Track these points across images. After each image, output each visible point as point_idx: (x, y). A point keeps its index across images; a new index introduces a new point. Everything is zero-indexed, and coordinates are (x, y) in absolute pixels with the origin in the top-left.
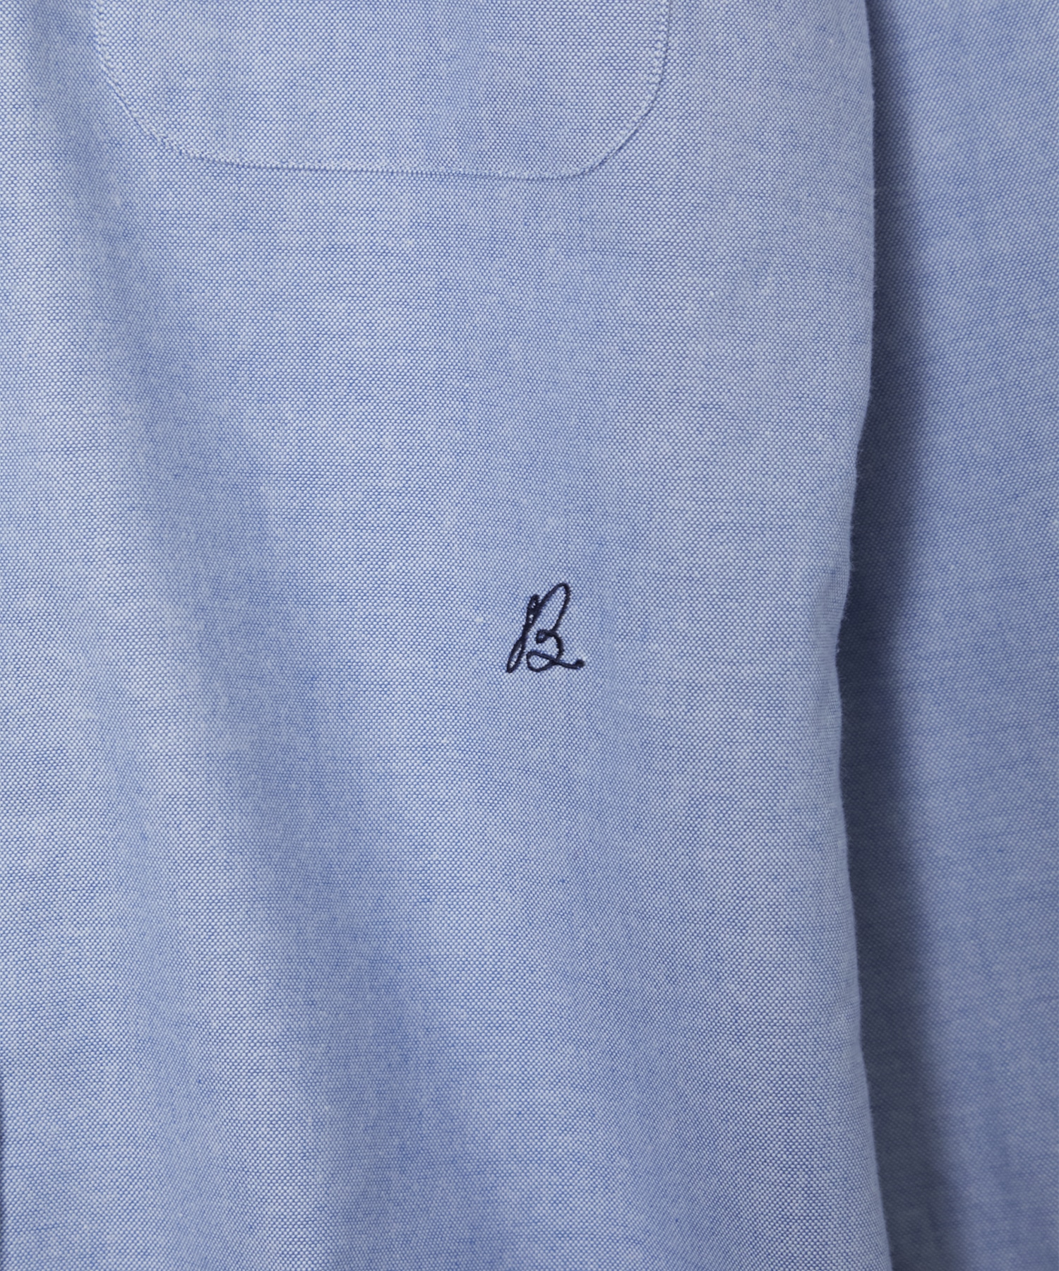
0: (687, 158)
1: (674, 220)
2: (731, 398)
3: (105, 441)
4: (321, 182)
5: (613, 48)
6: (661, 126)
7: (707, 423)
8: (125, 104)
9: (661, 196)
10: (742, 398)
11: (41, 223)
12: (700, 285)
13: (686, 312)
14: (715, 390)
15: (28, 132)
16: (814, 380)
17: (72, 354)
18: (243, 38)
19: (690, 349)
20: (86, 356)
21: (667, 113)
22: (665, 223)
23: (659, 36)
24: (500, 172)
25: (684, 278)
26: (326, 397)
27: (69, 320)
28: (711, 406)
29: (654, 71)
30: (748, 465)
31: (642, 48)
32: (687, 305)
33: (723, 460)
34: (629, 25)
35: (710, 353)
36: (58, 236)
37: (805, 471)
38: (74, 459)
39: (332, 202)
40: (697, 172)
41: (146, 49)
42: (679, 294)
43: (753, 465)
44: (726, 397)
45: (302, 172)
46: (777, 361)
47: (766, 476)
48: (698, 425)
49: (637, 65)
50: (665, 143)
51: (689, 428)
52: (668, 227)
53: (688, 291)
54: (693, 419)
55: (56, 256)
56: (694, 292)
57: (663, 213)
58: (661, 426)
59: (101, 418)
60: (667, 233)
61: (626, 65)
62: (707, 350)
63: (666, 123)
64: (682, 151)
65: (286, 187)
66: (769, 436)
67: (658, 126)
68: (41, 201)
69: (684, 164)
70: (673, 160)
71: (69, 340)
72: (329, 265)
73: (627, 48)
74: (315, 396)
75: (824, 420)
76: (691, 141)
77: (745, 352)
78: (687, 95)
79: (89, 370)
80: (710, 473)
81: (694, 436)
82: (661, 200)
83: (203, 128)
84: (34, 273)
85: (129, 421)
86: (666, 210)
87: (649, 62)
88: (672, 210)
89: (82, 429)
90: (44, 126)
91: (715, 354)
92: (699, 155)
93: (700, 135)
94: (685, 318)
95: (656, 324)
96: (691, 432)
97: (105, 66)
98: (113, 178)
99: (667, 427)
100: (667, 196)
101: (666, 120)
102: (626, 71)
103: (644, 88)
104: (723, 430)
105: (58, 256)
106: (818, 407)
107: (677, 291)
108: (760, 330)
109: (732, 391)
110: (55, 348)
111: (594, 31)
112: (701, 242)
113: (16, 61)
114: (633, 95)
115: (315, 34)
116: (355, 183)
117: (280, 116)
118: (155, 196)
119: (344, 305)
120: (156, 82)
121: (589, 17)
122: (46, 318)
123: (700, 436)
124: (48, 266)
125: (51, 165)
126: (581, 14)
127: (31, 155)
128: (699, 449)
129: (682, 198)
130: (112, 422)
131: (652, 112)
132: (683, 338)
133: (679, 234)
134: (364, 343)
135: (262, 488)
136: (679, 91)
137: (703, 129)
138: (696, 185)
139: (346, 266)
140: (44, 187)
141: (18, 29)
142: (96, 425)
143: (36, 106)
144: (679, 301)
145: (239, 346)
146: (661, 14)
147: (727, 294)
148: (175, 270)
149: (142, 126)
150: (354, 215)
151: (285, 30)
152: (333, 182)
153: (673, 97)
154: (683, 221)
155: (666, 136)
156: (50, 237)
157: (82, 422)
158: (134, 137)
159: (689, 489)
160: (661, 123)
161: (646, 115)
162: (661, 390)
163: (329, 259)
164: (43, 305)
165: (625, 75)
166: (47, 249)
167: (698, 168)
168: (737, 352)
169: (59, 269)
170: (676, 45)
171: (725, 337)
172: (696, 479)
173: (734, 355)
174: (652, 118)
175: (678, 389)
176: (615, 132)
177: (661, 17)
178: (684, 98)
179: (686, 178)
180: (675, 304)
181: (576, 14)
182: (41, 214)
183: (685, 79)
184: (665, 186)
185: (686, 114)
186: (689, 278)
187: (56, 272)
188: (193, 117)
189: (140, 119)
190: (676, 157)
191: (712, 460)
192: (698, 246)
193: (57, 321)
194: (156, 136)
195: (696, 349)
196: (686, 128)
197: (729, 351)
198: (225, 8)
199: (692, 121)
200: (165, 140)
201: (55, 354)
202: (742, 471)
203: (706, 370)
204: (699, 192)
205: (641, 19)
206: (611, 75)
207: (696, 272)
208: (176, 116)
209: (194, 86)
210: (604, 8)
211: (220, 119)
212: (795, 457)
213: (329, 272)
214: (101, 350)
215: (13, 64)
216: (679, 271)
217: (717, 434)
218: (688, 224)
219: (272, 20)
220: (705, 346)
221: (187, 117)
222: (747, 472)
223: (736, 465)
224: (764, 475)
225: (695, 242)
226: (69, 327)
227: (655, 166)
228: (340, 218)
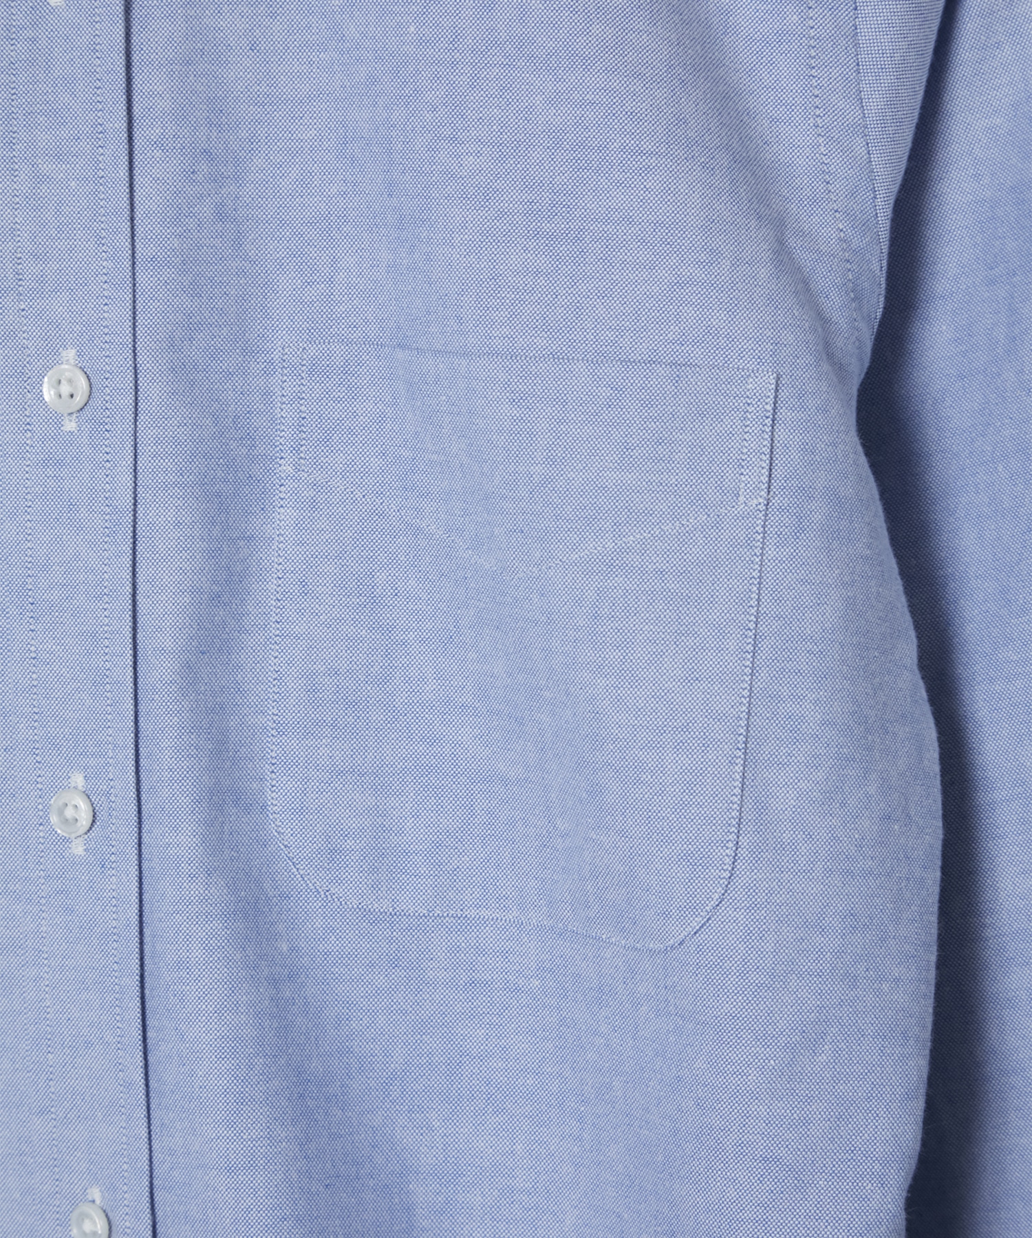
0: (753, 944)
1: (740, 998)
2: (789, 1152)
3: (261, 1162)
4: (464, 927)
5: (690, 846)
6: (730, 915)
7: (767, 1174)
8: (293, 863)
9: (730, 976)
10: (799, 1153)
11: (211, 976)
12: (762, 1055)
13: (749, 1078)
14: (775, 1145)
15: (202, 898)
16: (866, 1135)
17: (235, 1087)
18: (397, 804)
19: (753, 1109)
20: (247, 1089)
21: (736, 904)
22: (732, 1000)
23: (730, 837)
24: (604, 937)
25: (748, 1048)
26: (468, 1108)
27: (233, 1059)
28: (771, 1159)
29: (725, 868)
30: (803, 1211)
31: (714, 848)
32: (750, 1072)
33: (781, 1207)
34: (704, 827)
35: (770, 1113)
36: (225, 986)
37: (855, 1217)
38: (235, 1177)
39: (472, 944)
40: (762, 956)
41: (311, 817)
42: (744, 1062)
43: (808, 1211)
44: (784, 1152)
45: (447, 919)
46: (831, 1120)
47: (819, 1221)
48: (759, 1176)
49: (711, 862)
50: (734, 930)
51: (751, 1178)
52: (735, 1003)
53: (752, 1060)
54: (755, 1170)
55: (223, 1003)
56: (756, 1061)
57: (731, 991)
58: (728, 1174)
59: (259, 1142)
60: (734, 1009)
61: (701, 861)
62: (768, 1110)
63: (735, 913)
64: (748, 937)
65: (433, 932)
66: (823, 1186)
67: (727, 915)
68: (211, 956)
69: (750, 949)
70: (740, 946)
71: (233, 1076)
72: (470, 998)
73: (702, 847)
74: (458, 1108)
75: (873, 1170)
76: (756, 929)
77: (803, 1112)
78: (754, 888)
79: (249, 1100)
80: (770, 1217)
81: (755, 1184)
82: (729, 979)
83: (361, 883)
84: (204, 1018)
85: (284, 1143)
86: (733, 988)
87: (721, 860)
88: (739, 989)
89: (242, 1152)
90: (216, 891)
91: (775, 1114)
92: (763, 941)
93: (765, 924)
94: (749, 1083)
95: (724, 1086)
96: (753, 1181)
97: (276, 831)
98: (280, 927)
99: (733, 1175)
100: (735, 977)
101: (735, 910)
102: (700, 867)
103: (716, 882)
104: (781, 1181)
105: (225, 1003)
106: (869, 1159)
107: (742, 1059)
108: (817, 1093)
109: (789, 1146)
110: (221, 1082)
111: (674, 830)
112: (763, 1017)
113: (192, 837)
114: (706, 888)
115: (458, 802)
116: (492, 928)
117: (427, 872)
118: (319, 940)
119: (483, 1031)
120: (320, 845)
121: (670, 819)
122: (213, 1057)
123: (760, 1185)
124: (216, 1012)
125: (221, 925)
126: (664, 815)
127: (204, 917)
128: (759, 1196)
129: (747, 978)
130: (269, 1145)
131: (723, 903)
132: (747, 1100)
133: (744, 1010)
134: (500, 1064)
135: (411, 1186)
136: (747, 885)
137: (767, 918)
138: (760, 967)
139: (484, 999)
140: (214, 945)
141: (195, 809)
142: (254, 1148)
143: (209, 875)
144: (743, 1068)
145: (392, 1065)
146: (733, 817)
147: (786, 1062)
148: (336, 1003)
149: (308, 882)
150: (491, 956)
151: (433, 798)
152: (473, 927)
153: (741, 890)
154: (748, 999)
155: (734, 924)
156: (218, 987)
157: (242, 1146)
158: (301, 891)
159: (751, 1230)
160: (730, 912)
161: (718, 905)
162: (728, 1143)
163: (470, 992)
164: (211, 1046)
165: (700, 870)
166: (216, 998)
167: (762, 952)
168: (796, 1112)
169: (225, 1015)
170: (745, 844)
171: (784, 1099)
172: (757, 1222)
173: (793, 1115)
174: (723, 908)
175: (743, 1143)
176: (691, 919)
177: (732, 820)
178: (751, 891)
179: (751, 961)
180: (740, 1071)
181: (659, 815)
182: (211, 967)
183: (753, 874)
184: (733, 968)
185: (753, 905)
186: (753, 1049)
187: (223, 1018)
188: (352, 874)
189: (306, 876)
190: (743, 943)
191: (771, 1206)
192: (761, 1020)
193: (223, 1059)
194: (320, 890)
195: (758, 1110)
196: (752, 917)
197: (788, 1111)
198: (382, 779)
199: (758, 911)
200: (327, 893)
201: (221, 1087)
202: (797, 1216)
203: (766, 1128)
204: (763, 974)
205: (714, 822)
206: (688, 869)
207: (758, 1043)
208: (337, 873)
209: (353, 847)
210: (683, 811)
211: (375, 875)
212: (846, 1204)
213: (470, 1003)
214: (261, 1083)
215: (189, 840)
216: (744, 1042)
217: (776, 1183)
218: (752, 1002)
219: (421, 789)
220: (766, 1107)
221: (347, 874)
222: (802, 1217)
223: (793, 1210)
224: (817, 1220)
225: (758, 1017)
226: (233, 1065)
227: (724, 950)
228: (479, 958)
